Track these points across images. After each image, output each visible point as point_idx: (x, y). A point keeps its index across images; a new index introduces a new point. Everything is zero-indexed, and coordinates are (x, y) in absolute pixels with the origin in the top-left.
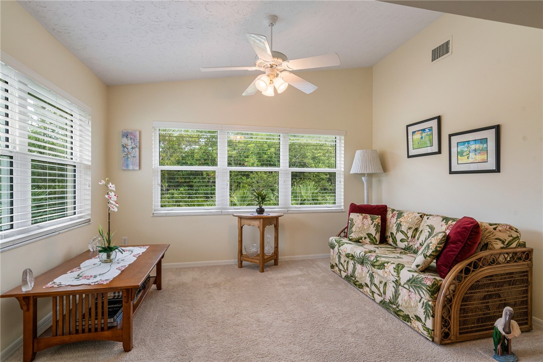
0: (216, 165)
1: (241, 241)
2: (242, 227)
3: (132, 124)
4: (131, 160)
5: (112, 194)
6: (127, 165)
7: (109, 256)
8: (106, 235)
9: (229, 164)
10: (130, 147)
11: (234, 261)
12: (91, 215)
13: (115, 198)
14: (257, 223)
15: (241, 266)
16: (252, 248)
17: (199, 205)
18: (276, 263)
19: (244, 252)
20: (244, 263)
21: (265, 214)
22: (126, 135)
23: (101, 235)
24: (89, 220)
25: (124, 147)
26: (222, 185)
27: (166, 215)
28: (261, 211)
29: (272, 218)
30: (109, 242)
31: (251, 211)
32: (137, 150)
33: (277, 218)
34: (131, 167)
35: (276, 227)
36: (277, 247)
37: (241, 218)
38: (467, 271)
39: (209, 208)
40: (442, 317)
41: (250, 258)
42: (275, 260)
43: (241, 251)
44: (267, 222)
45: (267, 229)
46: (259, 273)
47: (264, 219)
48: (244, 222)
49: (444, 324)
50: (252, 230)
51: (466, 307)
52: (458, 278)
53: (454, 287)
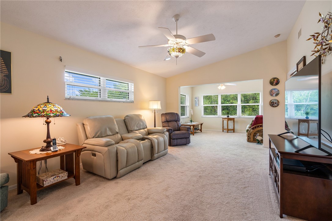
0: (218, 104)
1: (223, 125)
2: (223, 121)
3: (197, 95)
4: (197, 104)
5: (192, 111)
9: (221, 104)
11: (222, 131)
12: (189, 116)
14: (227, 120)
15: (223, 131)
16: (226, 127)
18: (234, 132)
21: (229, 117)
22: (196, 98)
23: (191, 119)
25: (195, 101)
26: (219, 110)
27: (205, 117)
28: (228, 117)
29: (232, 119)
31: (226, 116)
32: (198, 101)
33: (234, 119)
34: (197, 106)
35: (234, 121)
37: (223, 118)
39: (216, 116)
40: (248, 136)
41: (225, 129)
42: (233, 130)
43: (223, 127)
44: (229, 119)
45: (229, 121)
46: (227, 133)
47: (228, 118)
48: (224, 119)
49: (249, 138)
50: (225, 122)
51: (255, 135)
52: (253, 129)
53: (251, 131)
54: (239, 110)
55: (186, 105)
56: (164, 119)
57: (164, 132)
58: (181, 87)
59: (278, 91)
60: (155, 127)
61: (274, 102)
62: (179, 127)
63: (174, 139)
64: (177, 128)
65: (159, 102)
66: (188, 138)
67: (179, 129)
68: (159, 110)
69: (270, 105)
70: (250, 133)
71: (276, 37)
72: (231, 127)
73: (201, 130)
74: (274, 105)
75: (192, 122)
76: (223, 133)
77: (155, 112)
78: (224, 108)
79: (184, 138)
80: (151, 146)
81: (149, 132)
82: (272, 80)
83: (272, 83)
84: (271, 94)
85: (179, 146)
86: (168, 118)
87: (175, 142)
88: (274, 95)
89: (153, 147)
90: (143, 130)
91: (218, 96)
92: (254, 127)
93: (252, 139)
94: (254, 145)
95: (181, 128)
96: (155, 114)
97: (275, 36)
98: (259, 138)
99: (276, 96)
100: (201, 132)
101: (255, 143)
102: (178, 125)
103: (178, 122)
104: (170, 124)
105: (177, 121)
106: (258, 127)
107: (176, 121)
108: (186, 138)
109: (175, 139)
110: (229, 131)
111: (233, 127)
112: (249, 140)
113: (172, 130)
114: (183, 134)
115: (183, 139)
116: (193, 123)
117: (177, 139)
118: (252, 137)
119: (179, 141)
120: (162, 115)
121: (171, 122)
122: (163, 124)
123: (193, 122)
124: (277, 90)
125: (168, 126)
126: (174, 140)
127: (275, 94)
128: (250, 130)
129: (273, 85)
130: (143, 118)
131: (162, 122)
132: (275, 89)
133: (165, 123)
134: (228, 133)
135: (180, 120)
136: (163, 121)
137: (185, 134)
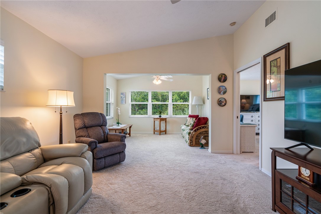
0: (148, 102)
1: (154, 126)
2: (155, 122)
3: (123, 91)
4: (123, 101)
5: (119, 110)
6: (122, 103)
7: (118, 125)
8: (118, 120)
9: (152, 102)
10: (123, 97)
11: (153, 132)
12: (114, 116)
13: (120, 111)
14: (159, 120)
15: (154, 134)
16: (157, 128)
17: (141, 115)
18: (166, 134)
19: (155, 130)
20: (155, 133)
21: (161, 117)
22: (122, 94)
23: (117, 120)
24: (113, 118)
25: (121, 97)
27: (133, 117)
28: (160, 116)
29: (164, 119)
30: (118, 122)
31: (157, 116)
32: (125, 98)
33: (166, 119)
34: (123, 103)
35: (166, 122)
36: (166, 128)
37: (154, 118)
38: (198, 129)
39: (146, 116)
40: (191, 140)
41: (157, 131)
42: (165, 132)
43: (154, 129)
44: (162, 120)
45: (162, 122)
46: (159, 135)
47: (160, 119)
48: (155, 120)
49: (191, 142)
50: (157, 122)
51: (198, 138)
52: (195, 131)
53: (194, 133)
54: (170, 109)
55: (110, 102)
56: (79, 123)
57: (83, 153)
58: (107, 75)
59: (226, 88)
60: (61, 142)
61: (222, 101)
62: (106, 135)
63: (100, 158)
64: (103, 137)
65: (71, 94)
66: (123, 152)
67: (106, 139)
68: (69, 109)
69: (218, 104)
70: (192, 136)
71: (232, 26)
72: (163, 129)
73: (129, 134)
74: (222, 104)
75: (119, 124)
76: (155, 136)
77: (61, 111)
78: (155, 107)
79: (117, 153)
80: (49, 202)
81: (46, 156)
82: (220, 76)
83: (220, 79)
84: (219, 91)
85: (109, 169)
86: (87, 121)
87: (102, 162)
88: (222, 93)
89: (54, 203)
90: (28, 154)
91: (149, 93)
92: (196, 129)
93: (194, 143)
94: (197, 150)
95: (109, 136)
96: (61, 116)
97: (230, 25)
98: (203, 141)
99: (223, 94)
100: (130, 136)
101: (198, 147)
102: (104, 132)
103: (103, 127)
104: (91, 131)
105: (102, 125)
106: (200, 128)
107: (100, 126)
108: (119, 153)
109: (102, 158)
110: (161, 133)
111: (165, 128)
112: (191, 145)
113: (95, 142)
114: (115, 147)
115: (115, 156)
116: (121, 126)
117: (105, 157)
118: (195, 140)
119: (108, 159)
120: (76, 116)
121: (93, 128)
122: (77, 132)
123: (121, 124)
124: (224, 88)
125: (87, 134)
126: (100, 160)
127: (223, 91)
128: (192, 132)
129: (221, 82)
130: (28, 125)
131: (76, 129)
132: (222, 86)
133: (81, 130)
134: (161, 136)
135: (106, 123)
136: (78, 126)
137: (119, 146)
